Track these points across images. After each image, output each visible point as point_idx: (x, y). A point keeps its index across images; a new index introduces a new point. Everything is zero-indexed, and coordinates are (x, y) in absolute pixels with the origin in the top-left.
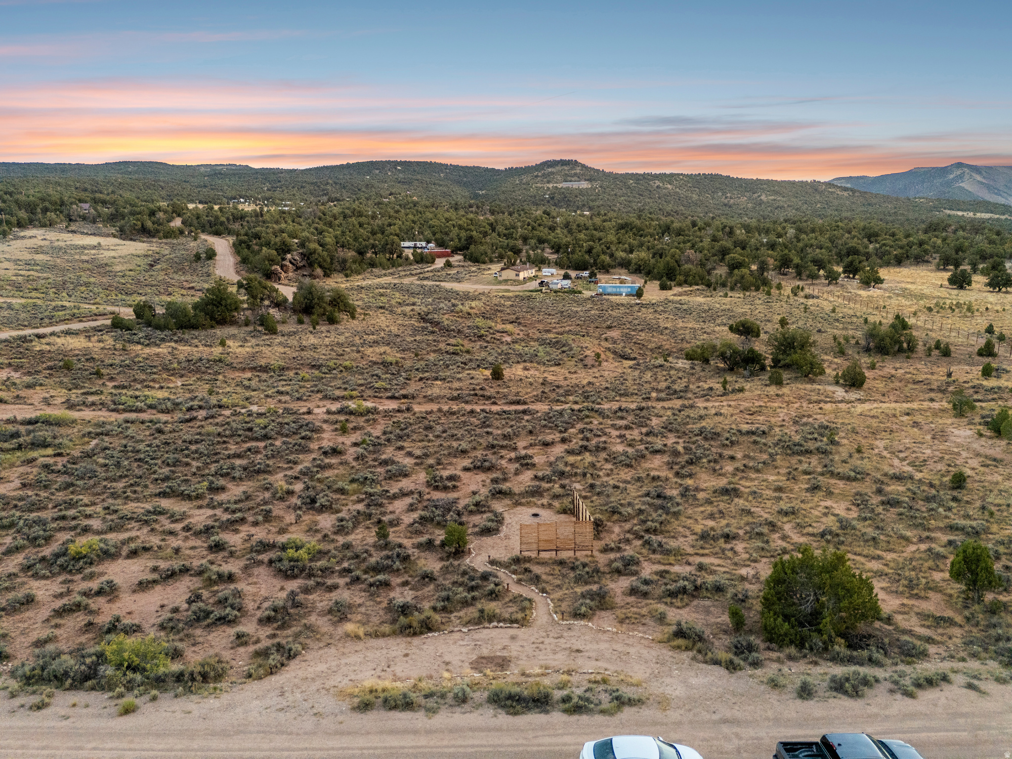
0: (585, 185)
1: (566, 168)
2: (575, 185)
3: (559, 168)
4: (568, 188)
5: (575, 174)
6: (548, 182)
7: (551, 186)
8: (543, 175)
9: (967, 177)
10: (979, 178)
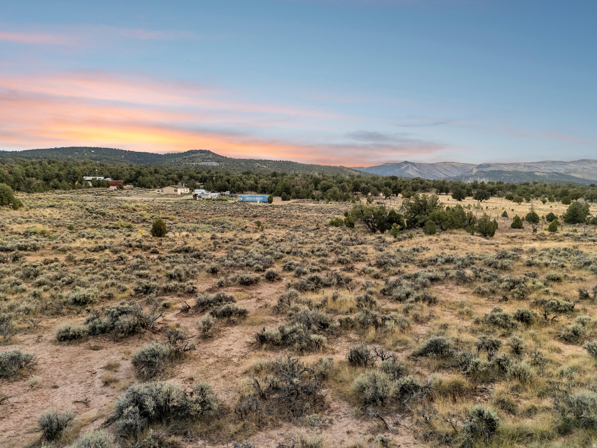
0: (215, 164)
1: (203, 154)
2: (210, 164)
3: (199, 154)
4: (205, 165)
5: (209, 158)
6: (193, 162)
7: (194, 164)
8: (190, 158)
9: (410, 168)
10: (416, 169)
